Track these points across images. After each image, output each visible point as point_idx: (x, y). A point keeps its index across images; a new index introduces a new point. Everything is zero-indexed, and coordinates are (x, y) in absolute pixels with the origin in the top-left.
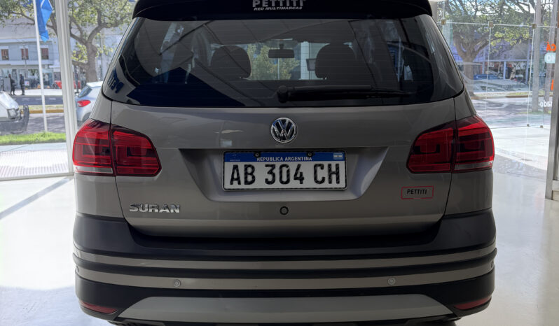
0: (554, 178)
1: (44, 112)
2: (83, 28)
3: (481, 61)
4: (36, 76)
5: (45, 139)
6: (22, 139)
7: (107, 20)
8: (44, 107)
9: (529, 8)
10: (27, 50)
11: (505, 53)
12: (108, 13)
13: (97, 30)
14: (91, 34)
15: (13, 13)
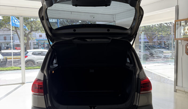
0: (177, 85)
1: (12, 59)
2: (26, 32)
3: (155, 41)
4: (8, 46)
5: (12, 69)
6: (5, 69)
7: (34, 29)
8: (12, 57)
9: (170, 25)
10: (6, 37)
11: (163, 38)
12: (34, 27)
13: (30, 32)
14: (28, 33)
15: (3, 27)
